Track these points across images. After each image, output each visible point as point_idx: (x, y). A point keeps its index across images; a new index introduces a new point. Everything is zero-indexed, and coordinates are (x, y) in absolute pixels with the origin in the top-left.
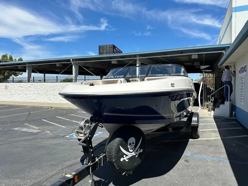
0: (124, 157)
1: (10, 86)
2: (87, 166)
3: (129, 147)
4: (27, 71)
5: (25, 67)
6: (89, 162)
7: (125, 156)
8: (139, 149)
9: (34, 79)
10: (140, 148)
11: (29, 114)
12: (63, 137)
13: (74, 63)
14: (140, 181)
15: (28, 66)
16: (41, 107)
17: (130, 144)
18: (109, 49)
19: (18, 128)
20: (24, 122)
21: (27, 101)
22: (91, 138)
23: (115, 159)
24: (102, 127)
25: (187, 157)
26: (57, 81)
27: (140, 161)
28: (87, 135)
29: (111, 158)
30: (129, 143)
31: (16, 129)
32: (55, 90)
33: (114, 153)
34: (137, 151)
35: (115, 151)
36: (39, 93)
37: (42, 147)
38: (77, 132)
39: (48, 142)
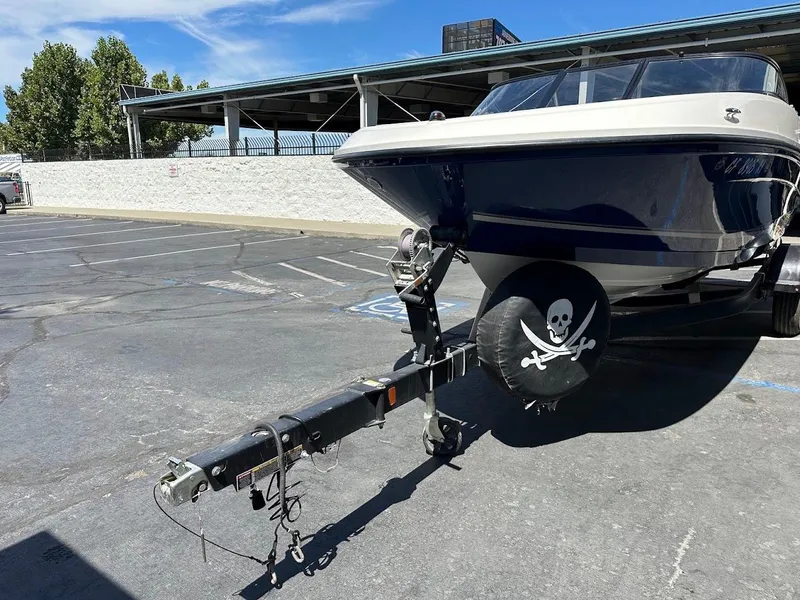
0: (532, 357)
1: (183, 167)
2: (421, 367)
3: (549, 327)
4: (226, 119)
5: (220, 109)
6: (426, 359)
7: (534, 353)
8: (584, 338)
9: (247, 145)
10: (587, 334)
11: (242, 247)
12: (342, 308)
13: (363, 87)
14: (580, 437)
15: (229, 105)
16: (273, 231)
17: (555, 319)
18: (480, 39)
19: (217, 281)
20: (229, 267)
21: (233, 213)
22: (433, 289)
23: (503, 357)
24: (466, 261)
25: (747, 386)
26: (314, 151)
27: (584, 377)
28: (424, 275)
29: (490, 355)
30: (550, 317)
31: (211, 283)
32: (308, 180)
33: (500, 342)
34: (577, 343)
35: (504, 335)
36: (263, 189)
37: (287, 331)
38: (393, 264)
39: (301, 320)
